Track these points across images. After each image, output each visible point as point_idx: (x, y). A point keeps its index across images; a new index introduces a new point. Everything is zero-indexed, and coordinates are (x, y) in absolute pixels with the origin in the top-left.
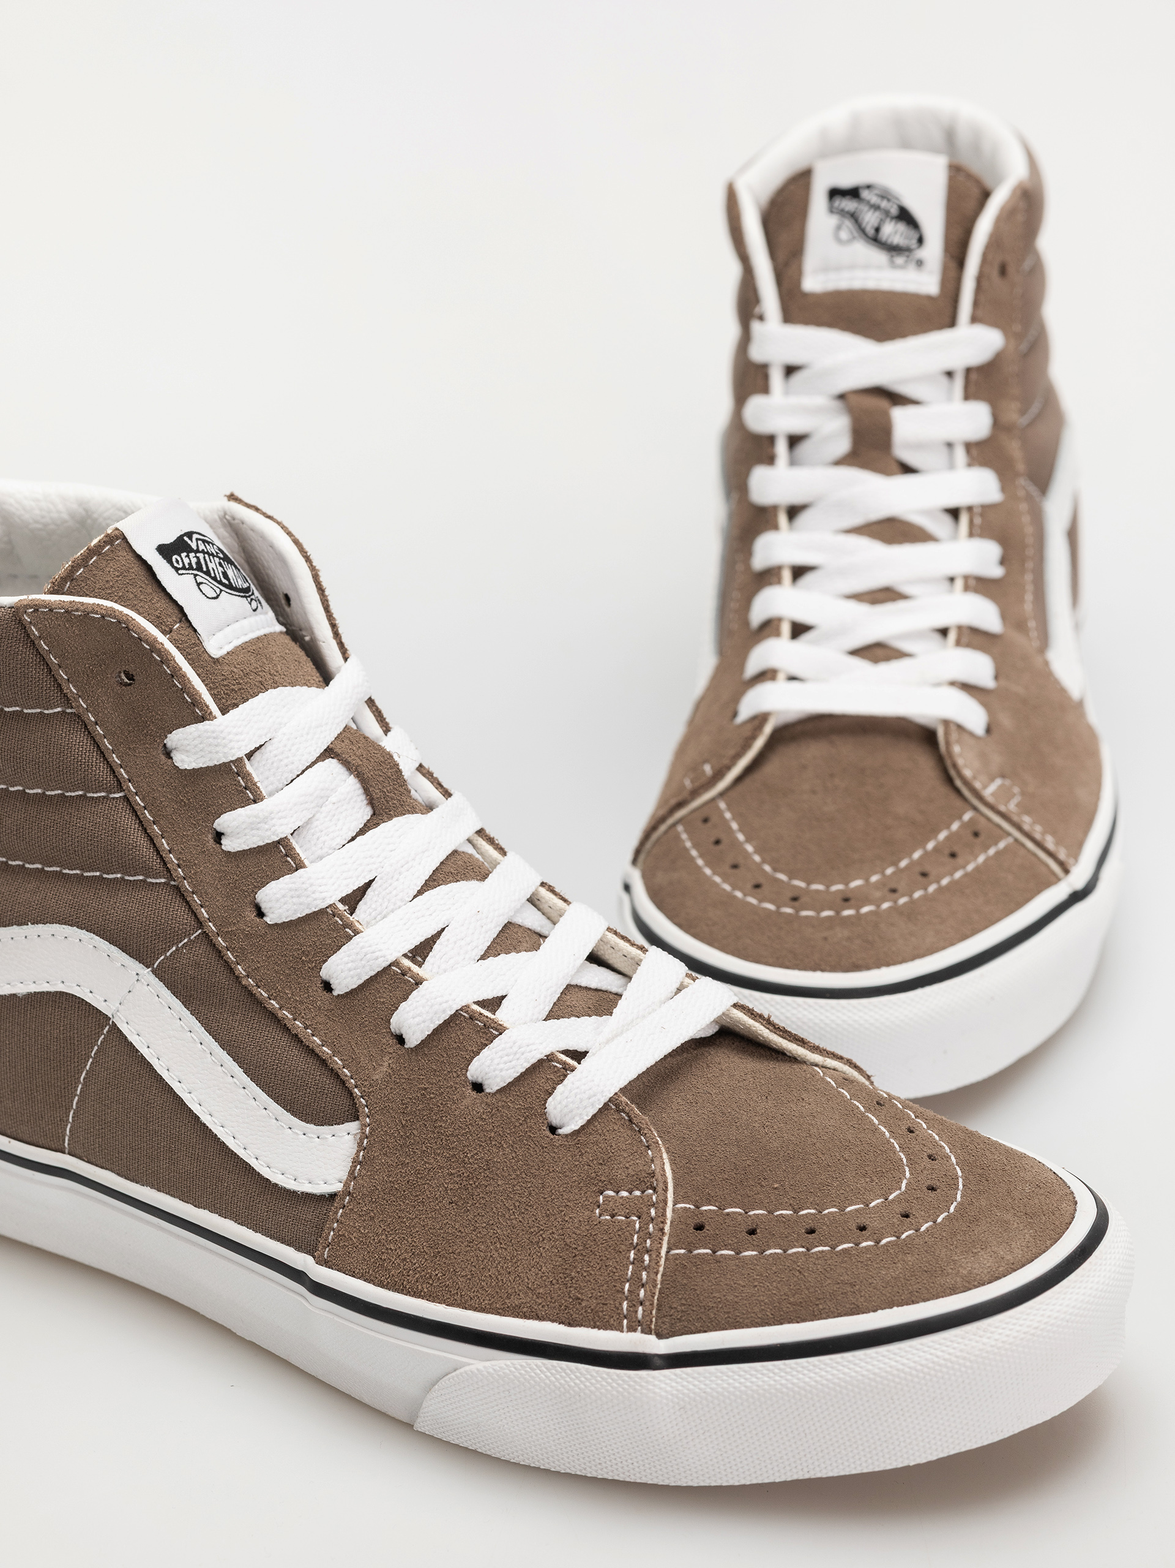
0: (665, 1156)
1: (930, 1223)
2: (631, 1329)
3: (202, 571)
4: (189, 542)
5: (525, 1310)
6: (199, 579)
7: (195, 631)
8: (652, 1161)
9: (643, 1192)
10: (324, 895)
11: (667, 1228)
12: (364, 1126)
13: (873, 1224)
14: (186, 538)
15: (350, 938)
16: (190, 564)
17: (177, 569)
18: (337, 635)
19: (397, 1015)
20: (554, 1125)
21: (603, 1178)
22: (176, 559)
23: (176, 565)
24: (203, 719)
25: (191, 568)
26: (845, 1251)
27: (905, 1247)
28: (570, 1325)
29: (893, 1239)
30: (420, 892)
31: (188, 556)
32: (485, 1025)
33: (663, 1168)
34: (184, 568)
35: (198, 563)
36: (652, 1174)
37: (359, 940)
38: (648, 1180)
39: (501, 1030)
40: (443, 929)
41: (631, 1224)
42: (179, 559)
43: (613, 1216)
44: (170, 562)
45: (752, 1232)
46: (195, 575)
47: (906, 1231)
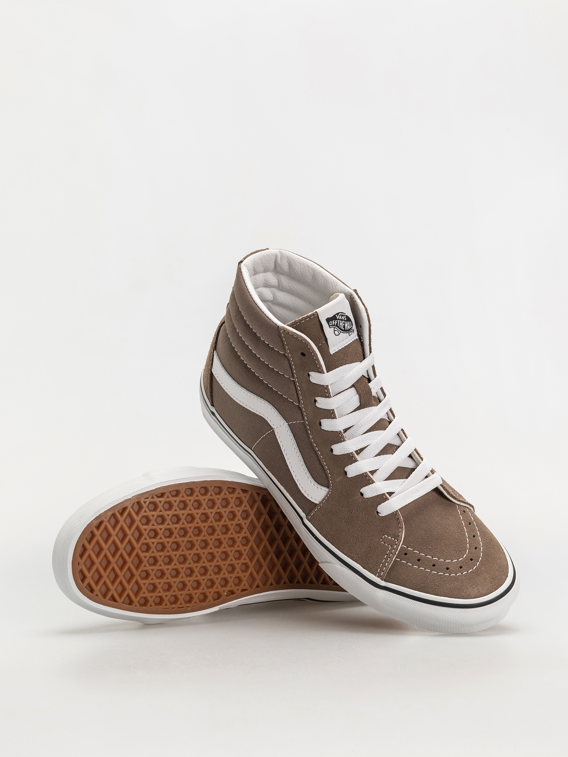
0: (404, 532)
1: (466, 572)
2: (378, 577)
3: (337, 327)
4: (337, 316)
5: (354, 558)
6: (335, 329)
7: (328, 345)
8: (400, 532)
9: (395, 539)
10: (338, 428)
11: (397, 553)
12: (329, 492)
13: (451, 568)
14: (336, 315)
15: (342, 441)
16: (334, 324)
17: (330, 326)
18: (370, 344)
19: (347, 468)
20: (378, 511)
21: (386, 532)
22: (331, 322)
23: (330, 324)
24: (320, 372)
25: (334, 325)
26: (440, 575)
27: (456, 579)
28: (364, 568)
29: (455, 575)
30: (365, 433)
31: (335, 322)
32: (369, 479)
33: (402, 535)
34: (332, 326)
35: (337, 324)
36: (398, 536)
37: (344, 443)
38: (397, 537)
39: (373, 482)
40: (368, 446)
41: (388, 548)
42: (332, 322)
43: (384, 543)
44: (329, 324)
45: (419, 560)
46: (334, 328)
47: (459, 573)
